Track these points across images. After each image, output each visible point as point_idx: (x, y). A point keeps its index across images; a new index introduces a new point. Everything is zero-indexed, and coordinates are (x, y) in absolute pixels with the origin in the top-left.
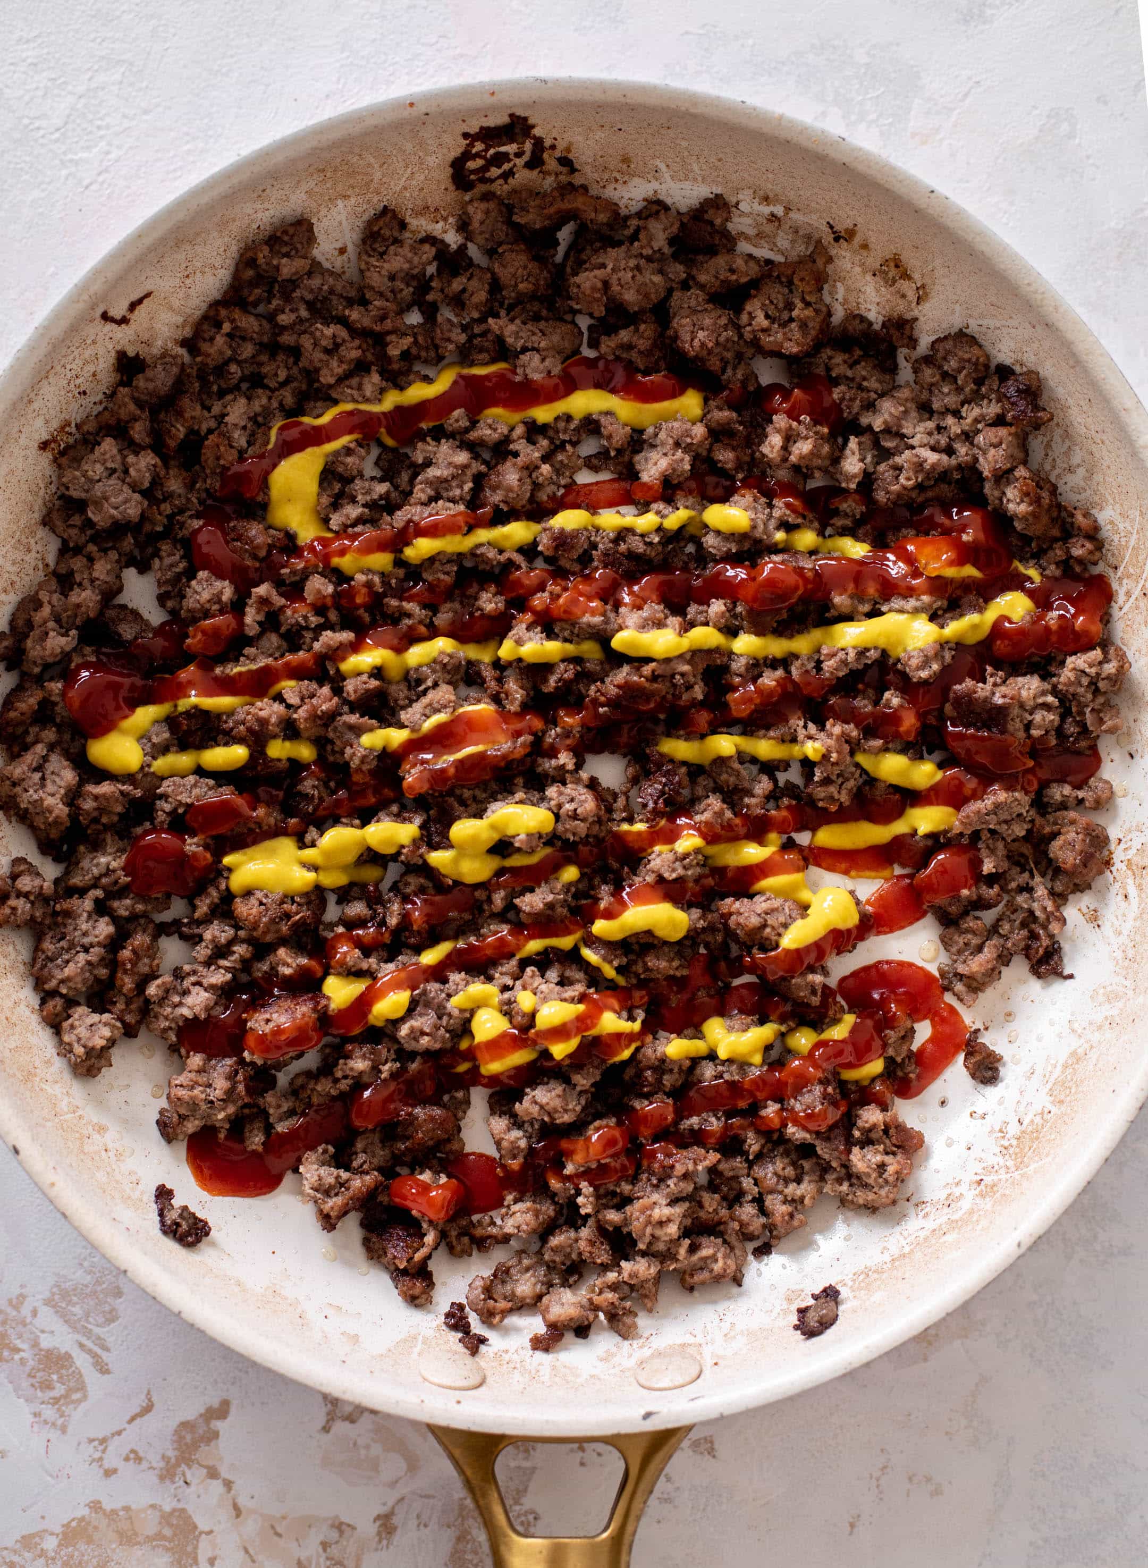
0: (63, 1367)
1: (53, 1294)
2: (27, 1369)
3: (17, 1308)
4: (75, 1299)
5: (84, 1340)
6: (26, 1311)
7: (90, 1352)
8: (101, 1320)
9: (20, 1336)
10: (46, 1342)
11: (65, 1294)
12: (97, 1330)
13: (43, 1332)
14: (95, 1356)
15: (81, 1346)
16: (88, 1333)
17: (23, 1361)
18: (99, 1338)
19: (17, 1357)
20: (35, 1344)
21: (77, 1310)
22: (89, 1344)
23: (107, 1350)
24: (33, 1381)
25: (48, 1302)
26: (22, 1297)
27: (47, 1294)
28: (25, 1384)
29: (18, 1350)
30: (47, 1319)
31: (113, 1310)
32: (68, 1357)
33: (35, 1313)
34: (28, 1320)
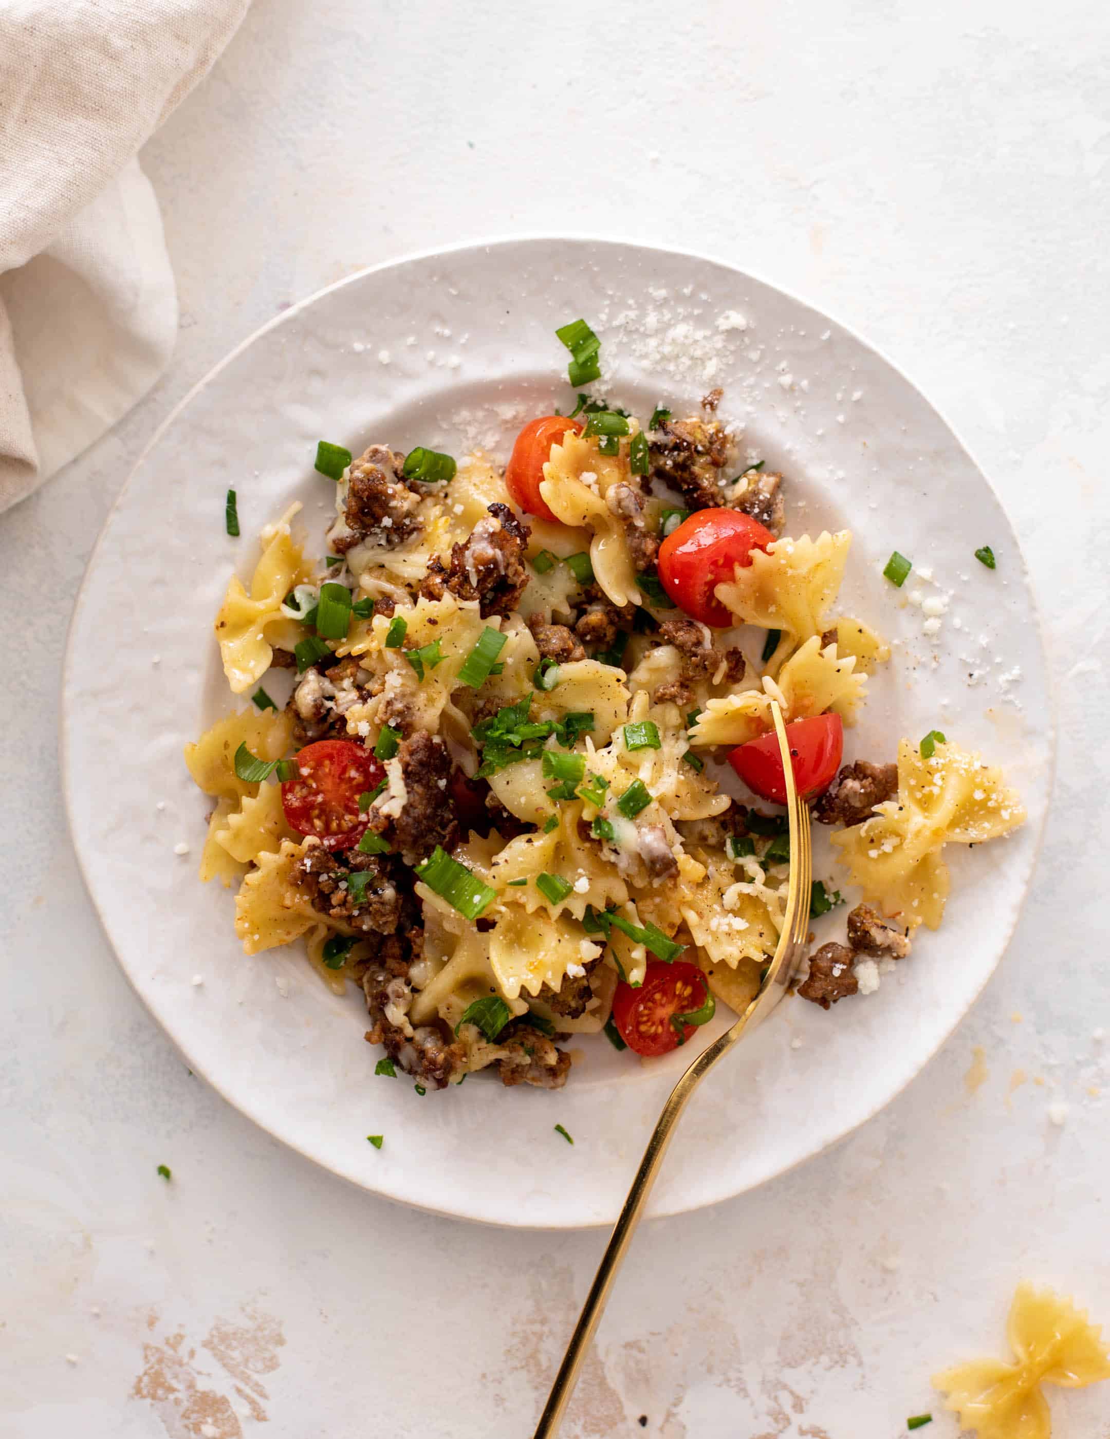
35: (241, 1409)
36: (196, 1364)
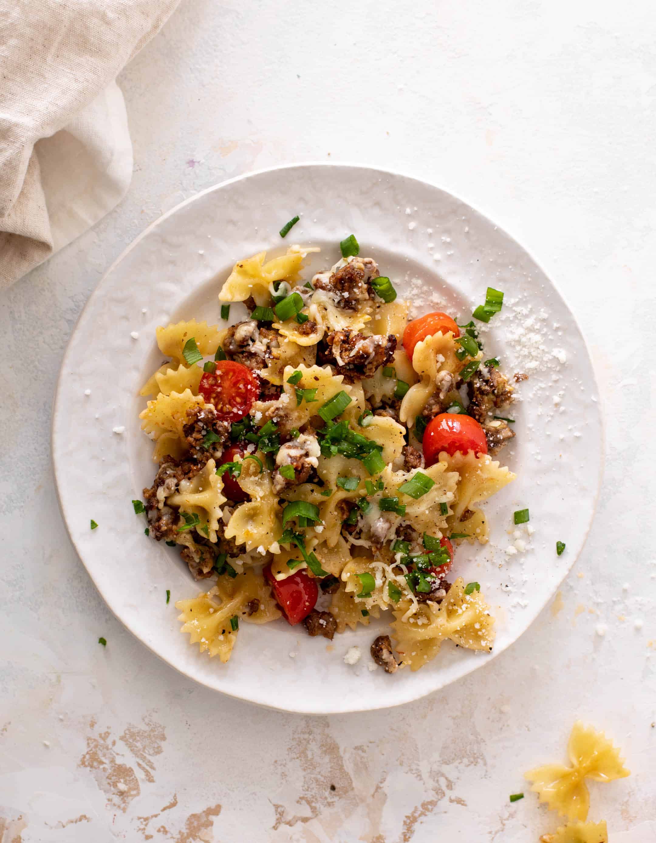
0: (127, 775)
1: (126, 734)
2: (107, 774)
3: (104, 739)
4: (138, 738)
5: (141, 762)
6: (109, 742)
7: (143, 769)
8: (152, 752)
9: (104, 755)
10: (119, 761)
11: (132, 735)
12: (149, 757)
13: (118, 754)
14: (147, 772)
15: (139, 765)
16: (144, 758)
17: (104, 770)
18: (149, 762)
19: (101, 767)
20: (113, 761)
21: (139, 745)
22: (144, 765)
23: (154, 768)
24: (109, 781)
25: (122, 738)
26: (107, 734)
27: (122, 734)
28: (105, 782)
29: (102, 763)
30: (121, 747)
31: (159, 747)
32: (131, 770)
33: (114, 743)
34: (110, 746)
35: (139, 774)
36: (116, 749)
